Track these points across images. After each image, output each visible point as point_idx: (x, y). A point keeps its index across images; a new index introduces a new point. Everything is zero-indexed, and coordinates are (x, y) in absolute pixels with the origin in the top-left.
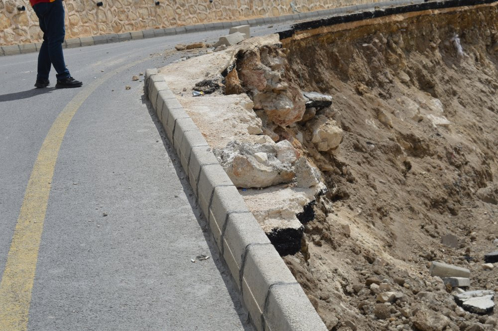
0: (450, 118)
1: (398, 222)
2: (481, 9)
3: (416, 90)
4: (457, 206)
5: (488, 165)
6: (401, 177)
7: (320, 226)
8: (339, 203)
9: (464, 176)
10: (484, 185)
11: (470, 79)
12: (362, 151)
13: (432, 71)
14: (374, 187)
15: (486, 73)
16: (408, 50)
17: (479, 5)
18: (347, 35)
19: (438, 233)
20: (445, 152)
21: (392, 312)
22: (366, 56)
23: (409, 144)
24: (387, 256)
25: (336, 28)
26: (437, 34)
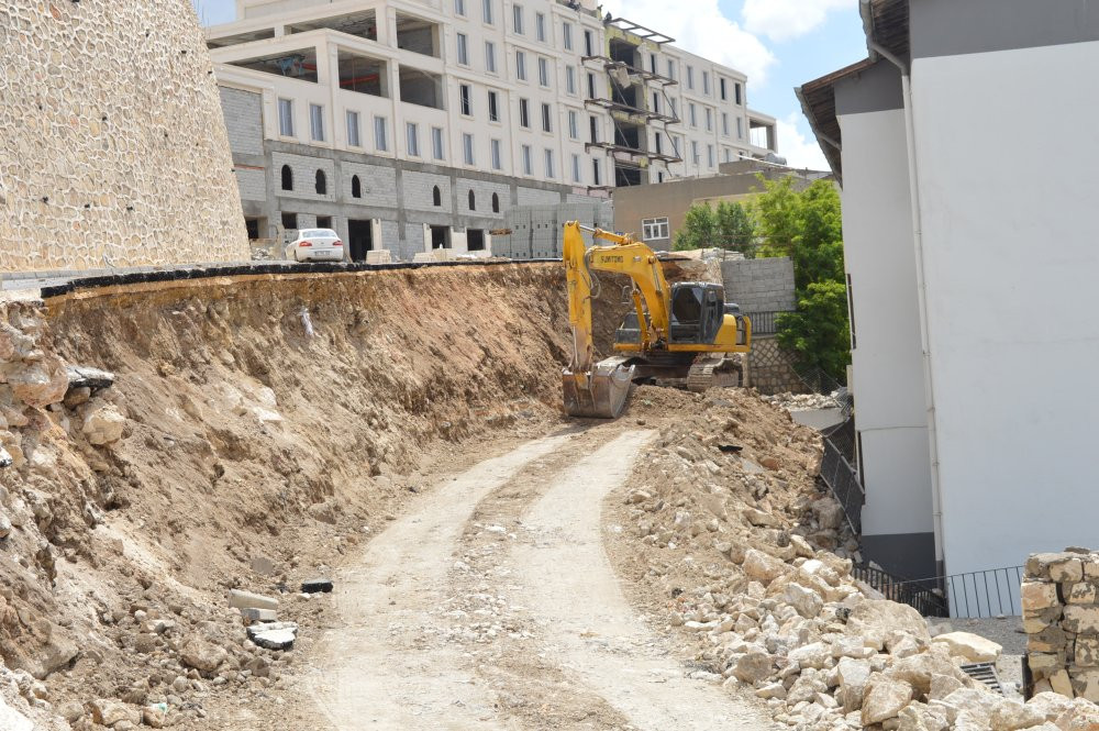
0: (286, 414)
1: (195, 541)
2: (342, 279)
3: (242, 374)
4: (280, 524)
5: (329, 474)
6: (208, 484)
7: (77, 537)
8: (115, 513)
9: (293, 486)
10: (321, 500)
11: (320, 366)
12: (157, 449)
13: (269, 353)
14: (167, 495)
15: (341, 360)
16: (236, 324)
17: (340, 274)
18: (151, 297)
19: (249, 557)
20: (270, 455)
21: (157, 644)
22: (176, 327)
23: (223, 443)
24: (171, 582)
25: (135, 288)
26: (278, 306)
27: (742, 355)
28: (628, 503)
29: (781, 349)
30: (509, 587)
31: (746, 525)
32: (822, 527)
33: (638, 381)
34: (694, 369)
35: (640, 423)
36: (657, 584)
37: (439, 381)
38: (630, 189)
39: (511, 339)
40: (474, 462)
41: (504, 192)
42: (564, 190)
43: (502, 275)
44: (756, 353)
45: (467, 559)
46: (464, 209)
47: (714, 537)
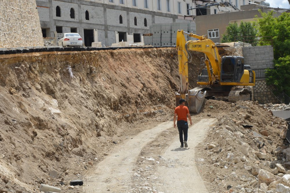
0: (62, 110)
1: (26, 164)
2: (85, 54)
3: (44, 94)
4: (60, 156)
5: (80, 136)
6: (30, 139)
9: (66, 141)
10: (77, 147)
11: (76, 90)
12: (10, 125)
13: (55, 85)
14: (14, 144)
15: (85, 88)
16: (41, 72)
17: (84, 52)
18: (6, 61)
19: (48, 170)
20: (56, 127)
22: (17, 73)
23: (37, 122)
24: (16, 180)
26: (59, 65)
27: (251, 87)
28: (206, 149)
29: (267, 85)
30: (158, 184)
31: (257, 159)
32: (287, 160)
33: (207, 98)
34: (231, 93)
35: (209, 116)
36: (220, 183)
37: (124, 97)
38: (202, 17)
39: (154, 80)
40: (140, 131)
41: (149, 18)
42: (174, 17)
43: (150, 53)
44: (257, 86)
45: (139, 172)
46: (132, 25)
47: (244, 164)
